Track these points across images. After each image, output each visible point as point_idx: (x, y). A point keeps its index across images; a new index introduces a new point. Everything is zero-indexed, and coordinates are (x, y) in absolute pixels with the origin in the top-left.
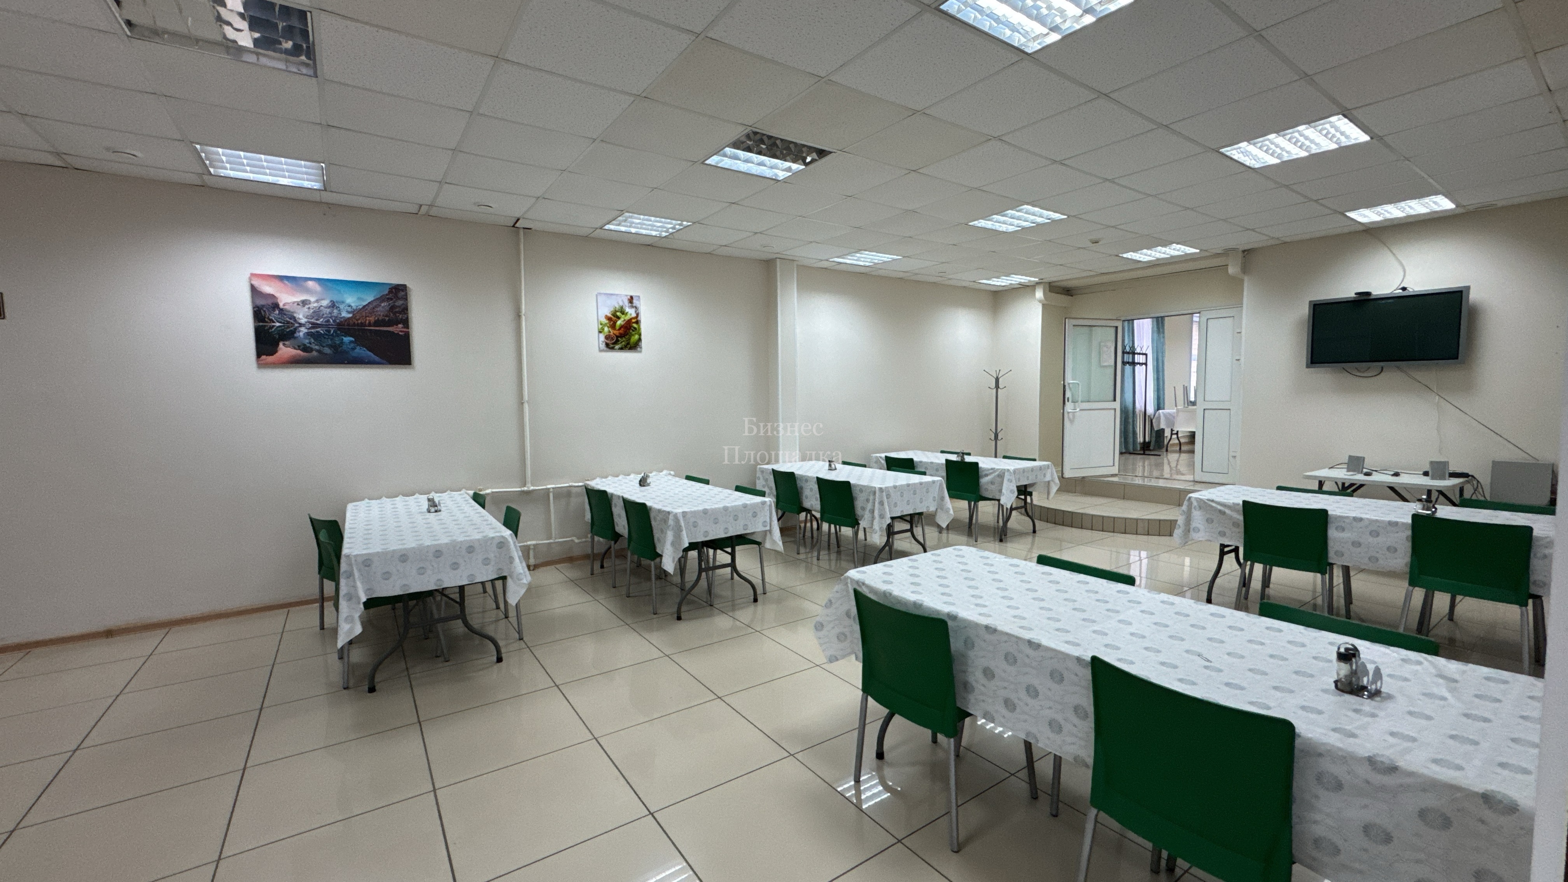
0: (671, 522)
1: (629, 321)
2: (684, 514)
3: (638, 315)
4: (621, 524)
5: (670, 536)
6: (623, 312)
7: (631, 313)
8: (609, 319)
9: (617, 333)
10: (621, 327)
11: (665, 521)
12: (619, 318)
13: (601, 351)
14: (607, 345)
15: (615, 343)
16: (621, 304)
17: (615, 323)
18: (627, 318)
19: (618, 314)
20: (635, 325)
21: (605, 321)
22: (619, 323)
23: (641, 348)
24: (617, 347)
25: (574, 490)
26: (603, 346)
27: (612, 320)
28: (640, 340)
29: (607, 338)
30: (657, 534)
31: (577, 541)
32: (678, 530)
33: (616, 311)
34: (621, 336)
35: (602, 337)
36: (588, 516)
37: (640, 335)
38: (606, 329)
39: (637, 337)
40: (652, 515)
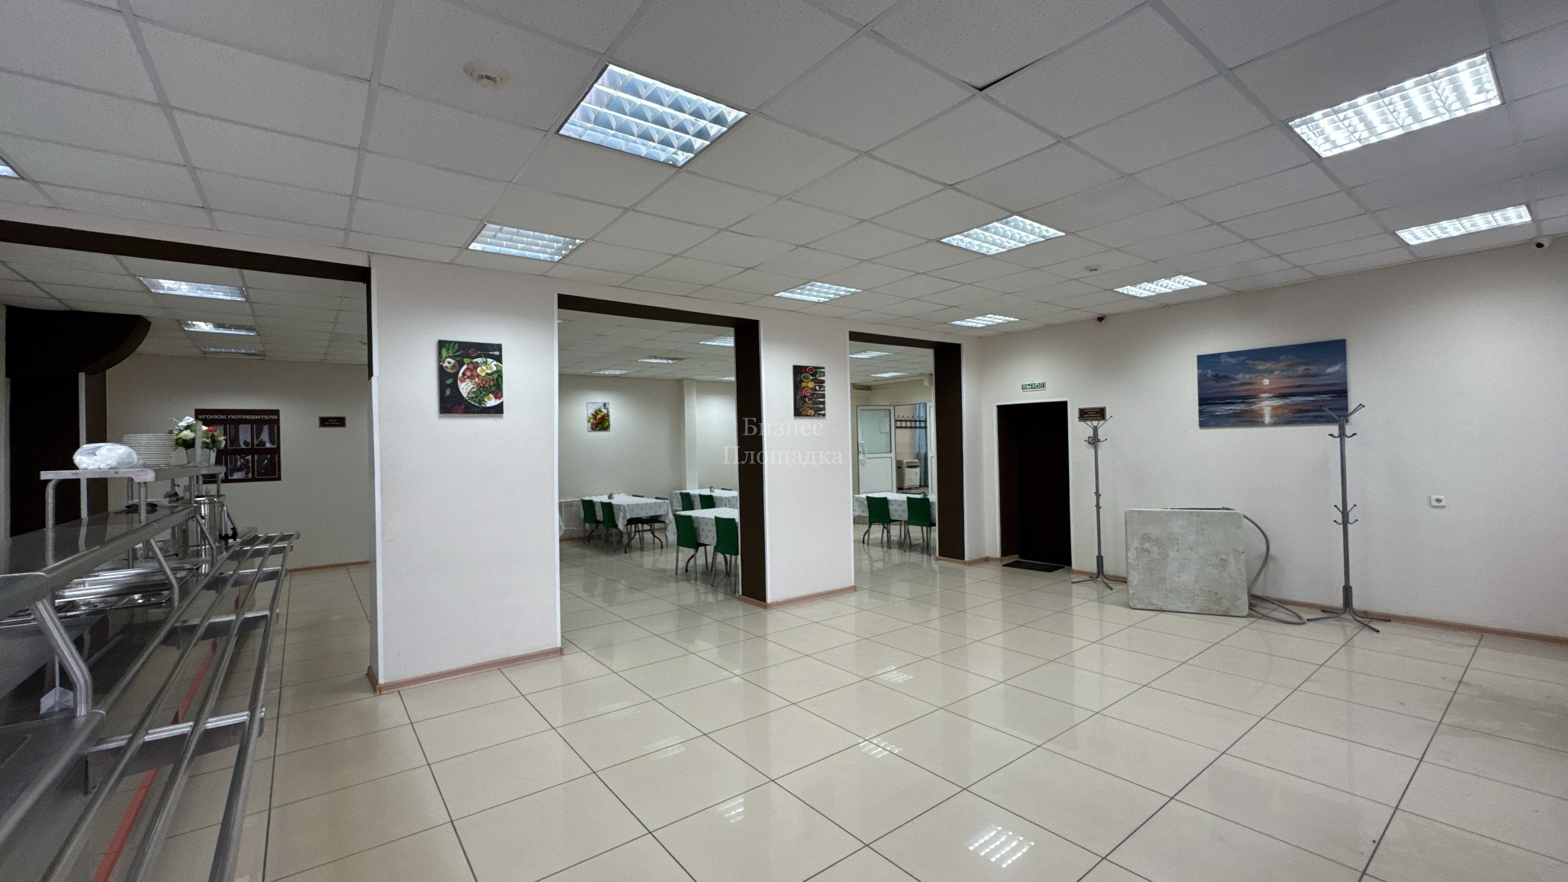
0: (622, 508)
1: (604, 416)
2: (628, 505)
3: (608, 412)
4: (600, 515)
5: (621, 514)
6: (600, 411)
7: (605, 411)
8: (593, 415)
9: (597, 422)
10: (600, 419)
11: (620, 509)
12: (598, 414)
13: (589, 431)
14: (592, 428)
15: (596, 427)
16: (599, 407)
17: (596, 417)
18: (603, 414)
19: (598, 412)
20: (607, 418)
21: (591, 416)
22: (599, 417)
23: (609, 429)
24: (597, 429)
25: (574, 503)
26: (590, 429)
27: (595, 416)
28: (609, 425)
29: (592, 424)
30: (616, 515)
31: (575, 529)
32: (625, 511)
33: (597, 411)
34: (600, 423)
35: (590, 425)
36: (582, 515)
37: (609, 422)
38: (592, 420)
39: (607, 423)
40: (614, 507)
